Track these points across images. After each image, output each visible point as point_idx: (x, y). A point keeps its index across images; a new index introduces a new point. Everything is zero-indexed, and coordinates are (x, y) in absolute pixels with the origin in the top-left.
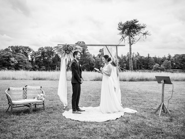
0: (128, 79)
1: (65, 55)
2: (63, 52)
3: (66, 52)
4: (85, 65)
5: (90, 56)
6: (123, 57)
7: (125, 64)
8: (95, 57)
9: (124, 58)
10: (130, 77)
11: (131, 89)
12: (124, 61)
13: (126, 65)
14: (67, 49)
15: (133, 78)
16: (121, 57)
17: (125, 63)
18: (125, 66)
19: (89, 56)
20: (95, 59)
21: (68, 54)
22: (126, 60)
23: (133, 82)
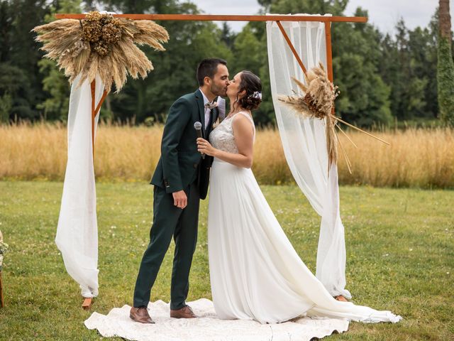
0: (417, 173)
1: (89, 61)
2: (83, 51)
3: (93, 51)
4: (167, 82)
5: (201, 27)
6: (407, 37)
7: (420, 84)
8: (234, 38)
9: (412, 43)
10: (433, 162)
11: (416, 229)
12: (413, 63)
13: (427, 88)
14: (101, 38)
15: (446, 170)
16: (394, 39)
17: (421, 73)
18: (416, 94)
19: (194, 30)
20: (234, 50)
21: (102, 57)
22: (428, 57)
23: (440, 192)
